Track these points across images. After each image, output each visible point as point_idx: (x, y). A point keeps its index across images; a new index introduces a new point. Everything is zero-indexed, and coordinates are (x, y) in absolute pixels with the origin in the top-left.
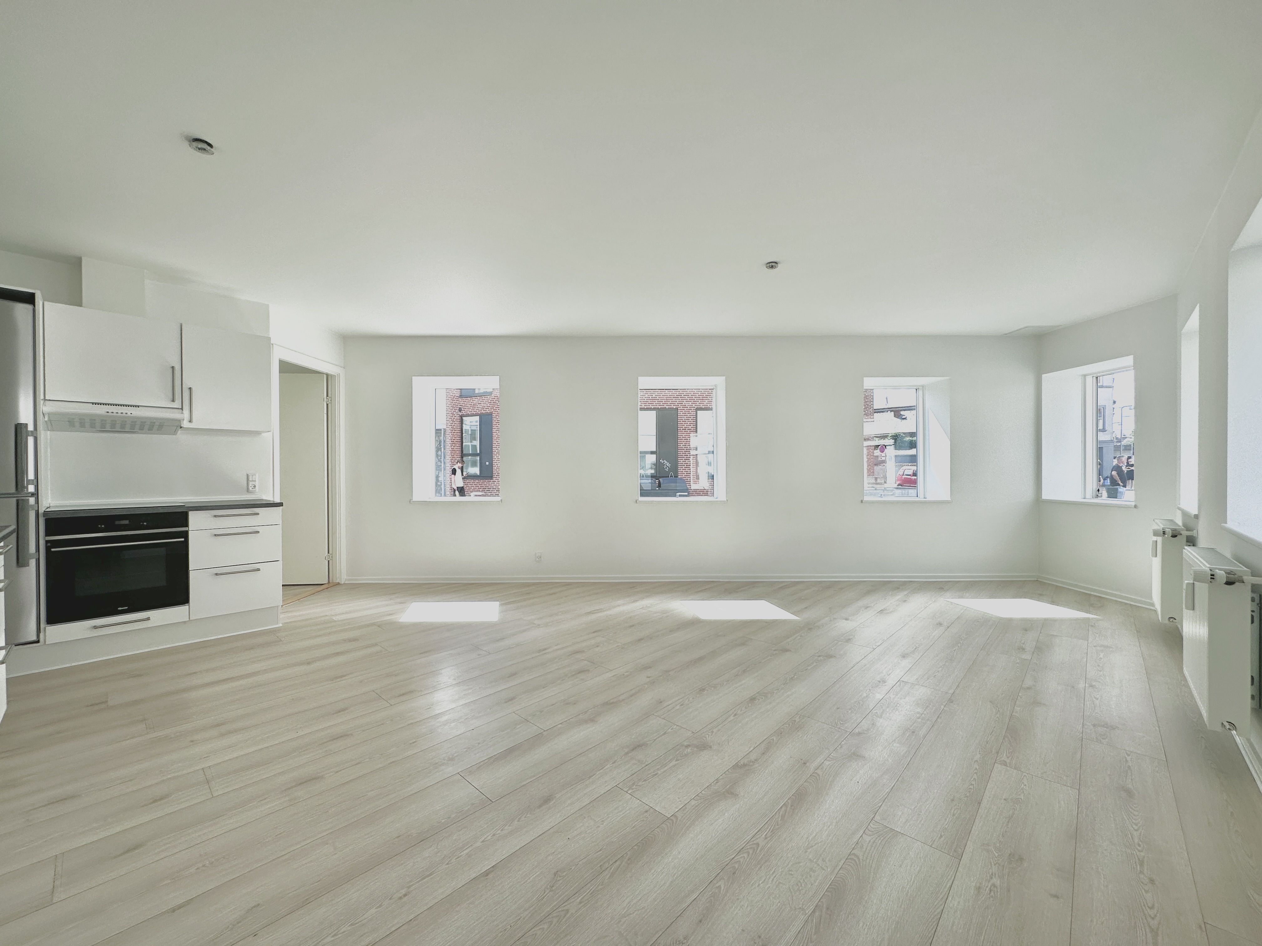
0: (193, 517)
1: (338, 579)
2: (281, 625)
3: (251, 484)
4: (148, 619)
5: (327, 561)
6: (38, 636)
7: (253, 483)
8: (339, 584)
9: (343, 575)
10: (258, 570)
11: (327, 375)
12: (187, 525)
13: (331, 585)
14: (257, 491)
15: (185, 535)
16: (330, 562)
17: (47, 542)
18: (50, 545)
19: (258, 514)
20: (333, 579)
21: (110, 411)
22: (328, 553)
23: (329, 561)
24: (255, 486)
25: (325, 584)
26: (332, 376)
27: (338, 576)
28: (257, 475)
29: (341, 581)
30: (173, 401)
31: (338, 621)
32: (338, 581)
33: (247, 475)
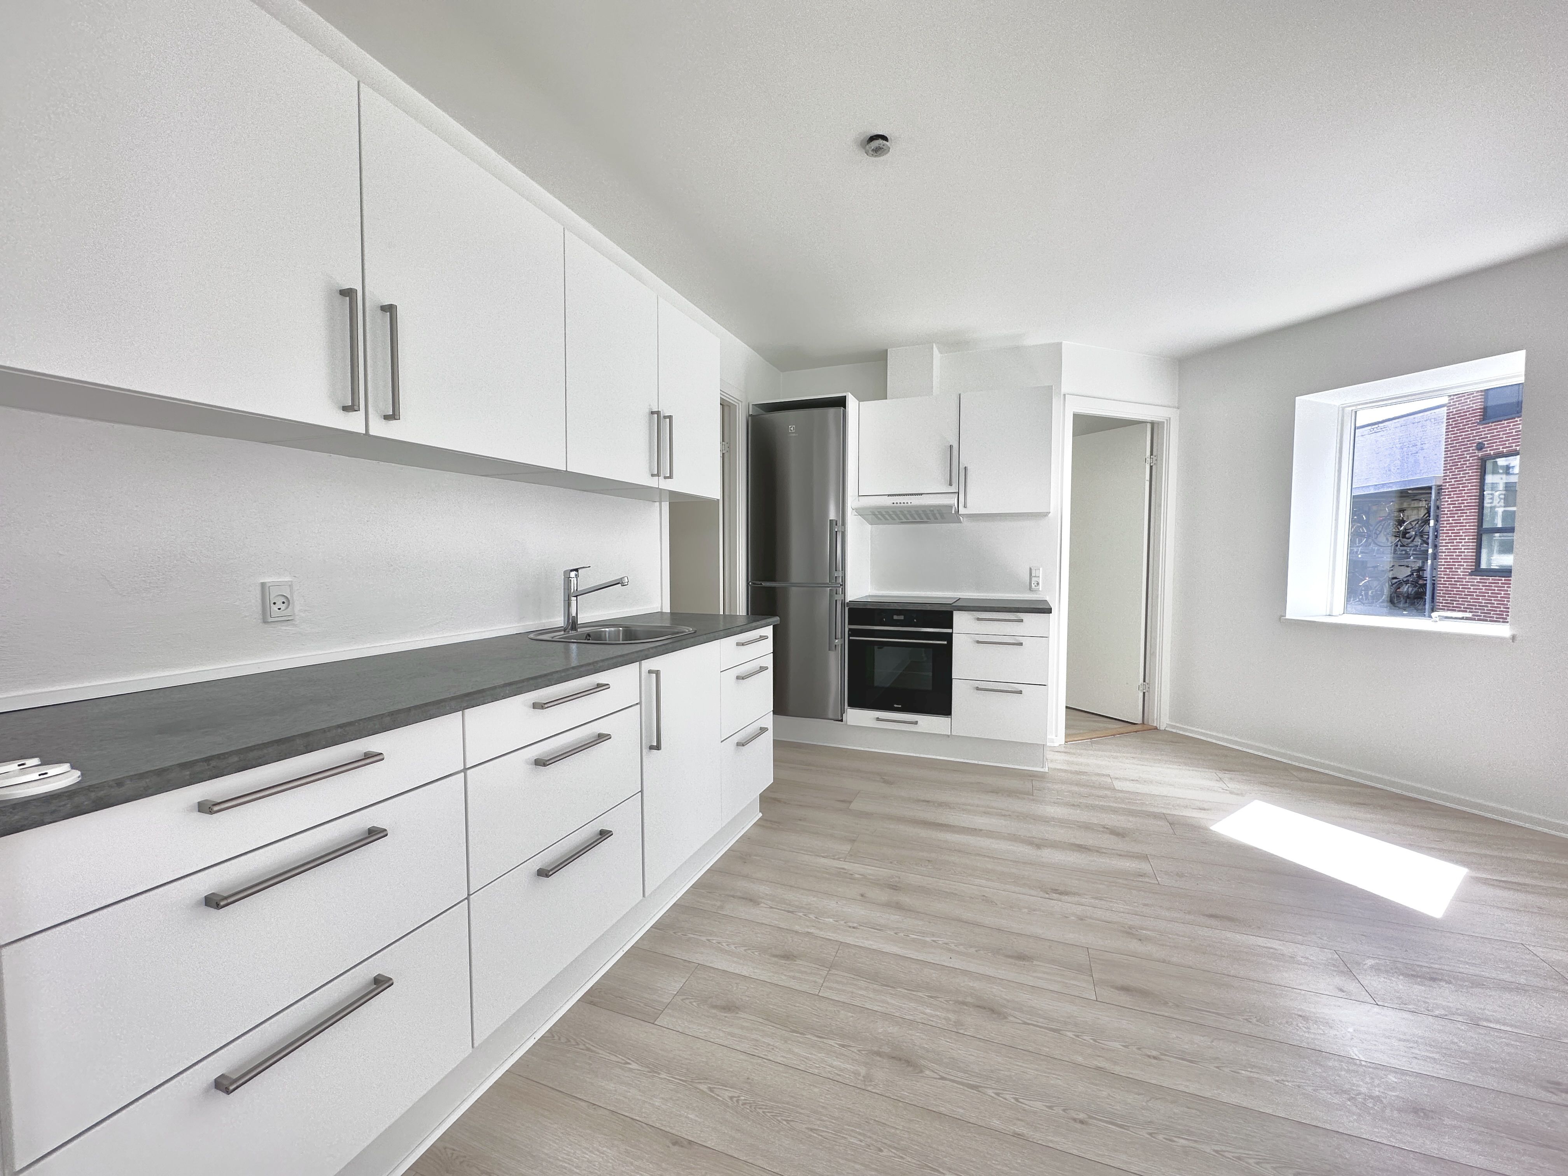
0: (959, 619)
1: (1155, 722)
2: (1046, 770)
3: (1034, 579)
4: (916, 723)
5: (1142, 694)
6: (842, 716)
7: (1036, 579)
8: (1156, 728)
9: (1163, 718)
10: (1020, 692)
11: (1153, 424)
12: (951, 626)
13: (1145, 727)
14: (1040, 589)
15: (949, 637)
16: (1146, 694)
17: (850, 630)
18: (852, 632)
19: (1022, 621)
20: (1148, 719)
21: (902, 502)
22: (1144, 681)
23: (1144, 693)
24: (1038, 584)
25: (1137, 724)
26: (1158, 423)
27: (1155, 716)
28: (1041, 569)
29: (1160, 725)
30: (951, 484)
31: (1122, 791)
32: (1155, 725)
33: (1030, 569)
